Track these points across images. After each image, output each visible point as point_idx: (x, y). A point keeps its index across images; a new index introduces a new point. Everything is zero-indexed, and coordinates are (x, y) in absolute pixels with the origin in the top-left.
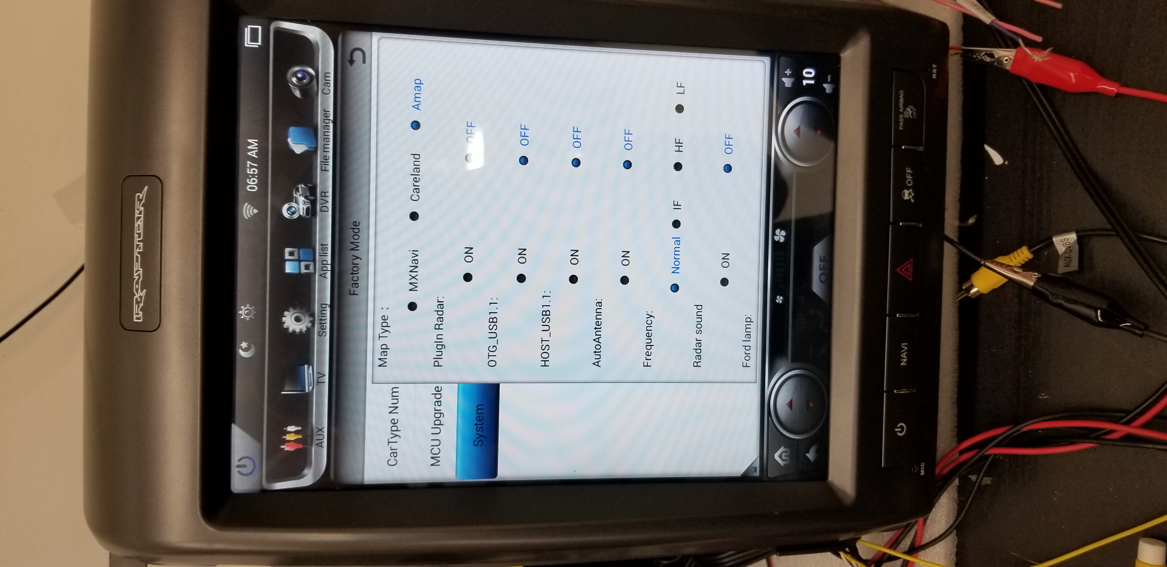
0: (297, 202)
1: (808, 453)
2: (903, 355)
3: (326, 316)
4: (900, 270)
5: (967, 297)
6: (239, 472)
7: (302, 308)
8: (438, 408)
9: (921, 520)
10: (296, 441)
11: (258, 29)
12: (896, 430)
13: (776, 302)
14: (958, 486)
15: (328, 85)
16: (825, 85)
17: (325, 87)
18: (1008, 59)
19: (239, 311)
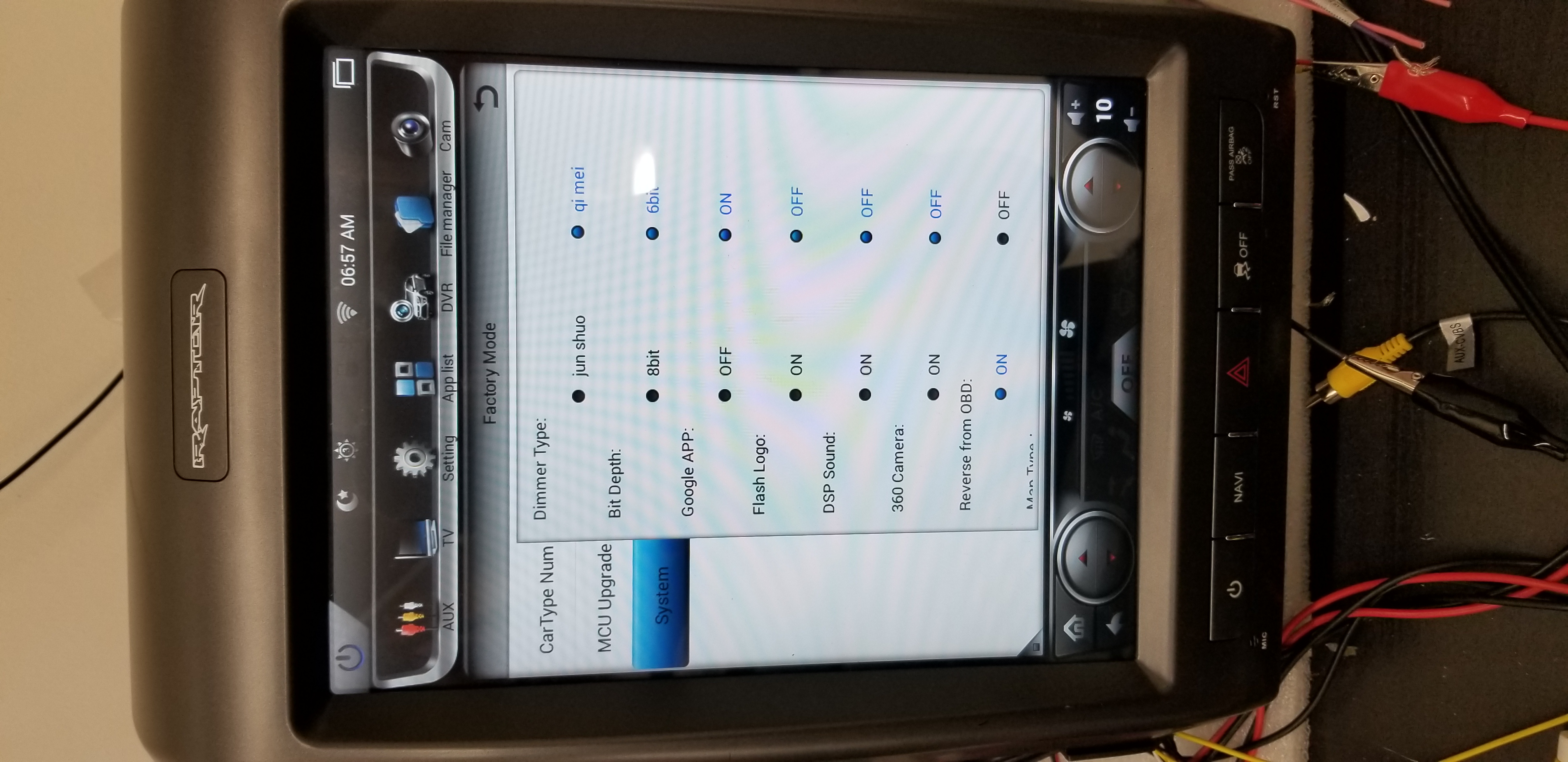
0: (409, 299)
1: (1109, 623)
2: (1237, 488)
3: (453, 453)
4: (1232, 373)
5: (1322, 402)
6: (340, 666)
7: (420, 443)
8: (606, 573)
9: (1260, 708)
10: (417, 623)
11: (350, 63)
12: (1229, 590)
13: (1064, 420)
14: (1311, 658)
15: (448, 138)
16: (1126, 122)
17: (443, 141)
18: (1376, 77)
19: (335, 449)
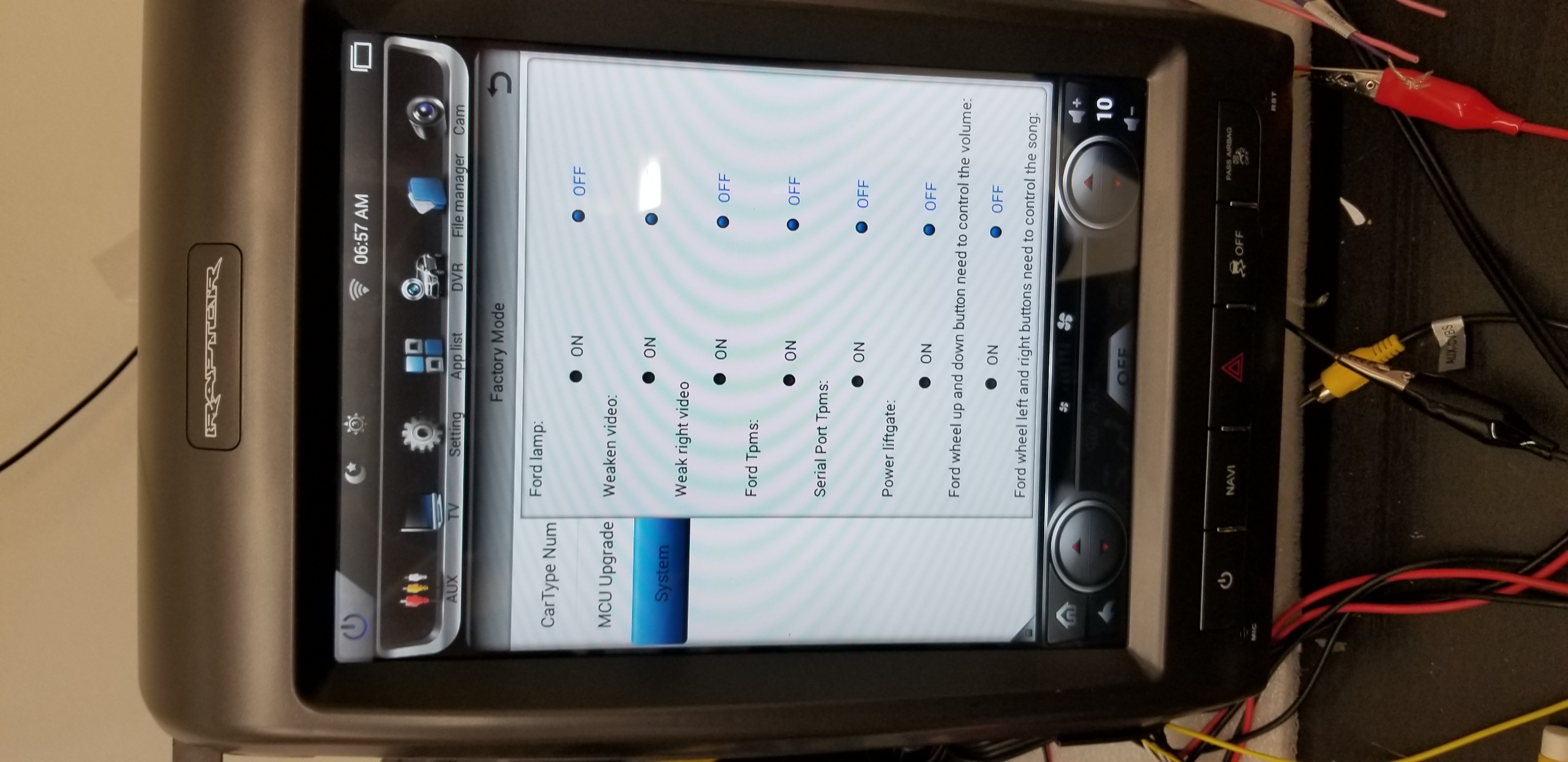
0: (420, 278)
1: (1101, 610)
2: (1229, 481)
3: (460, 429)
5: (1315, 401)
6: (345, 635)
7: (427, 419)
8: (607, 550)
9: (1250, 699)
10: (421, 594)
11: (367, 47)
12: (1220, 581)
13: (1060, 411)
14: (1301, 654)
15: (462, 122)
16: (1126, 120)
17: (457, 125)
18: (1372, 83)
19: (345, 421)
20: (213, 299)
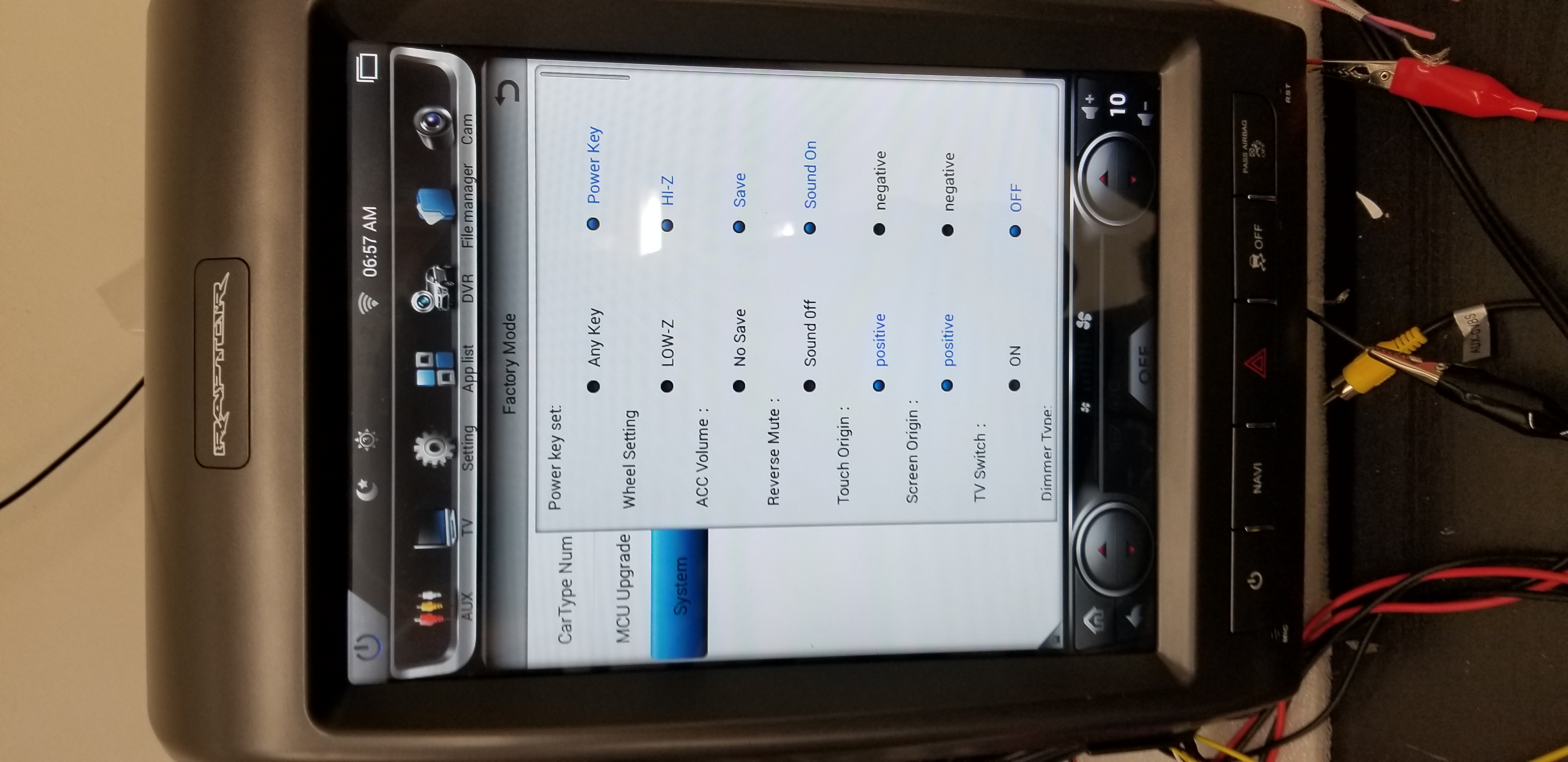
0: (430, 290)
1: (1129, 614)
2: (1255, 479)
3: (472, 443)
5: (1338, 398)
6: (359, 656)
7: (439, 433)
8: (624, 563)
9: (1282, 703)
10: (435, 612)
11: (374, 57)
12: (1250, 581)
13: (1081, 411)
14: (1331, 657)
15: (470, 131)
16: (1140, 115)
17: (465, 135)
18: (1387, 75)
19: (356, 438)
20: (220, 315)
